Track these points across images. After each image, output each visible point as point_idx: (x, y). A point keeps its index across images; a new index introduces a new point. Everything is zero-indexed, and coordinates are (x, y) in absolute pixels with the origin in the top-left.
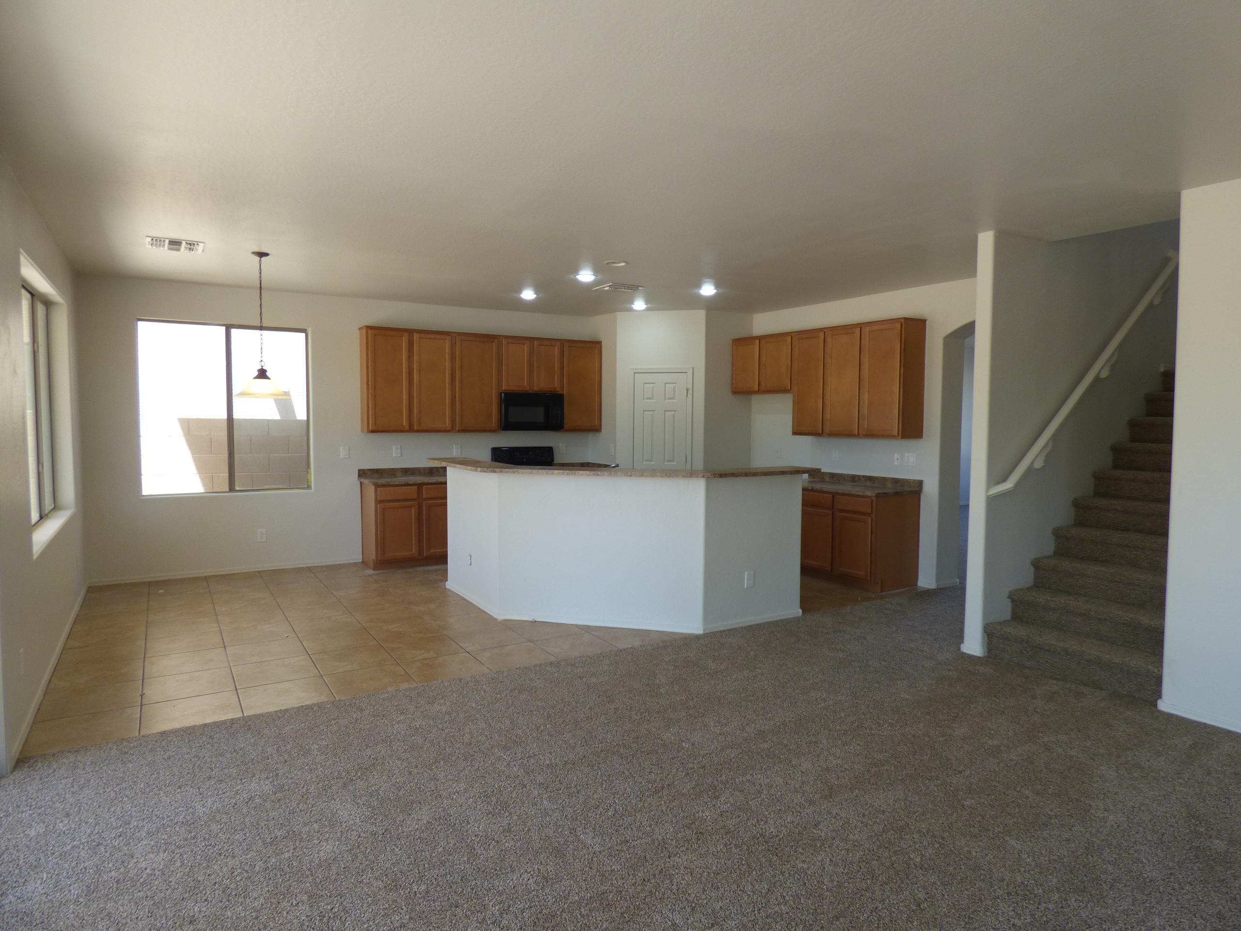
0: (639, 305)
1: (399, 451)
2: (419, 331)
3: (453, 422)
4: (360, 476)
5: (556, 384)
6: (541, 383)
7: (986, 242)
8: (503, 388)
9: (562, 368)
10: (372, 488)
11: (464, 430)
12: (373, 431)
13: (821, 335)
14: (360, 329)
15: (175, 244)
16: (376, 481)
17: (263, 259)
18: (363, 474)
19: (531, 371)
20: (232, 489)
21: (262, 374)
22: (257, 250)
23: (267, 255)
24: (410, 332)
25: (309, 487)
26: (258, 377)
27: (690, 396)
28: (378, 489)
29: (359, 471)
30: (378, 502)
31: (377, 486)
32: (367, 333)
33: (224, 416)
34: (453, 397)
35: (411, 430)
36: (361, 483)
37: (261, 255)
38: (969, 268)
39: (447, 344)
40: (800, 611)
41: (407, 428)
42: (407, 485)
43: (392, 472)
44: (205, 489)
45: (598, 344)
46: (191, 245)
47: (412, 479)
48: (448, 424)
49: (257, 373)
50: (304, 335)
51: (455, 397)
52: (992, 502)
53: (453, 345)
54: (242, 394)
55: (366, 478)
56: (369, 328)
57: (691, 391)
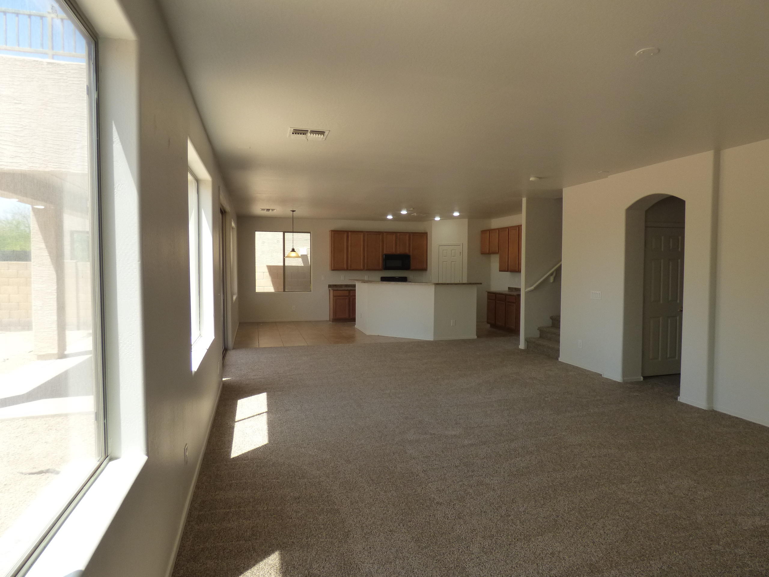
0: (437, 219)
1: (344, 278)
2: (351, 232)
3: (364, 266)
4: (329, 287)
5: (407, 251)
6: (400, 250)
7: (524, 200)
8: (385, 253)
9: (409, 245)
10: (332, 291)
11: (369, 270)
12: (333, 270)
13: (507, 230)
14: (330, 231)
15: (268, 210)
16: (333, 288)
17: (294, 212)
18: (330, 286)
19: (396, 246)
20: (284, 291)
21: (293, 250)
22: (292, 210)
23: (295, 211)
24: (347, 232)
25: (311, 291)
26: (291, 251)
27: (461, 255)
28: (334, 292)
29: (329, 285)
30: (334, 296)
31: (334, 290)
32: (331, 233)
33: (282, 264)
34: (364, 257)
35: (347, 269)
36: (329, 290)
37: (293, 211)
38: (520, 211)
39: (362, 236)
40: (476, 337)
41: (346, 269)
42: (345, 290)
43: (341, 286)
44: (275, 291)
45: (427, 233)
46: (273, 210)
47: (346, 288)
48: (362, 267)
49: (291, 250)
50: (309, 234)
51: (365, 257)
52: (527, 293)
53: (364, 237)
54: (288, 257)
55: (331, 288)
56: (332, 231)
57: (461, 253)
